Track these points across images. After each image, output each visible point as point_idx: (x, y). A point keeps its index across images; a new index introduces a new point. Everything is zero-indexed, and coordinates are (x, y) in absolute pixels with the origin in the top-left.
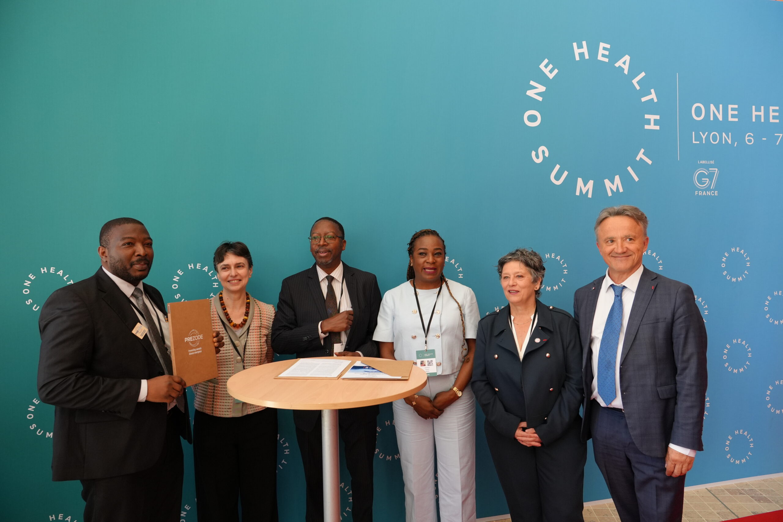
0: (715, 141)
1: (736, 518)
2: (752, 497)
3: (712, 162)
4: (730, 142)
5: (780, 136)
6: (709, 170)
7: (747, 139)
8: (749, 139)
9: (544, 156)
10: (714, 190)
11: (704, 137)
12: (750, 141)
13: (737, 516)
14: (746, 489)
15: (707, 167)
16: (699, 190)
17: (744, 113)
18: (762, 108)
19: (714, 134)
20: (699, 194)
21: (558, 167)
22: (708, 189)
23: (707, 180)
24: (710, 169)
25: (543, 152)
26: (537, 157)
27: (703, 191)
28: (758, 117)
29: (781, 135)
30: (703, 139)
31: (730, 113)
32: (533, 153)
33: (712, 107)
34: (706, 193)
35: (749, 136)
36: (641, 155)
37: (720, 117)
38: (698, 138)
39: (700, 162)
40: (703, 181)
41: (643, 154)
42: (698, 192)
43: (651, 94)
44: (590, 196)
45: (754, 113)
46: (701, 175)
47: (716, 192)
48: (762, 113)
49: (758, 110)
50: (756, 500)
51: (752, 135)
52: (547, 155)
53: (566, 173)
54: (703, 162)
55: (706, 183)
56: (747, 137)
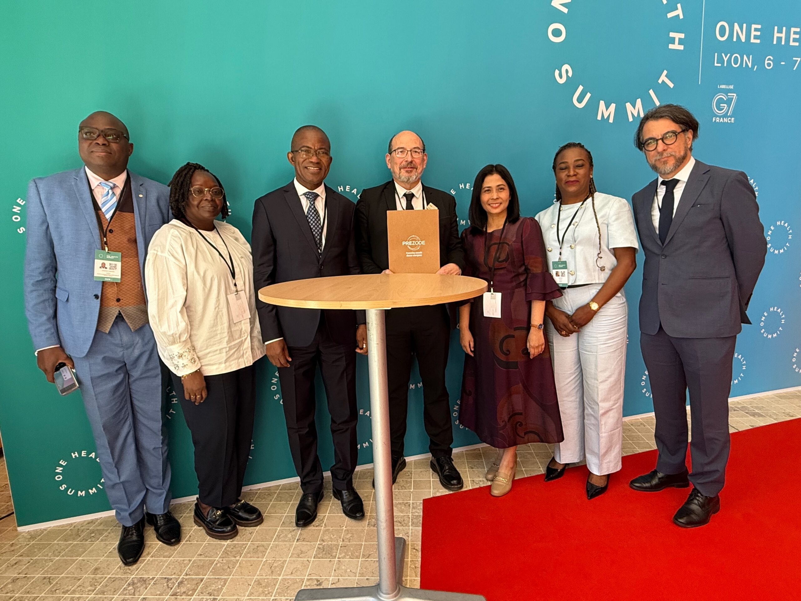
0: (736, 64)
1: (737, 431)
2: (747, 413)
3: (732, 87)
4: (750, 65)
5: (797, 60)
6: (727, 96)
7: (766, 62)
8: (769, 62)
9: (567, 76)
10: (731, 117)
11: (726, 59)
12: (769, 65)
13: (737, 429)
14: (739, 406)
15: (726, 92)
16: (717, 116)
17: (766, 35)
18: (784, 29)
19: (735, 57)
20: (716, 121)
21: (581, 88)
22: (725, 116)
23: (725, 106)
24: (729, 94)
25: (567, 71)
26: (561, 76)
27: (720, 117)
28: (780, 39)
29: (799, 59)
30: (724, 60)
31: (753, 33)
32: (557, 72)
33: (736, 26)
34: (723, 120)
35: (769, 59)
36: (663, 78)
37: (743, 39)
38: (721, 60)
39: (720, 86)
40: (721, 107)
41: (666, 76)
42: (716, 119)
43: (677, 9)
44: (611, 121)
45: (776, 35)
46: (720, 101)
47: (733, 119)
48: (783, 35)
49: (780, 31)
50: (750, 415)
51: (772, 58)
52: (570, 74)
53: (589, 95)
54: (723, 87)
55: (724, 109)
56: (768, 60)
